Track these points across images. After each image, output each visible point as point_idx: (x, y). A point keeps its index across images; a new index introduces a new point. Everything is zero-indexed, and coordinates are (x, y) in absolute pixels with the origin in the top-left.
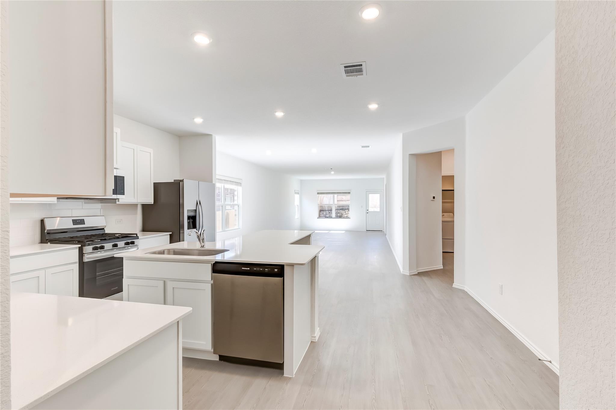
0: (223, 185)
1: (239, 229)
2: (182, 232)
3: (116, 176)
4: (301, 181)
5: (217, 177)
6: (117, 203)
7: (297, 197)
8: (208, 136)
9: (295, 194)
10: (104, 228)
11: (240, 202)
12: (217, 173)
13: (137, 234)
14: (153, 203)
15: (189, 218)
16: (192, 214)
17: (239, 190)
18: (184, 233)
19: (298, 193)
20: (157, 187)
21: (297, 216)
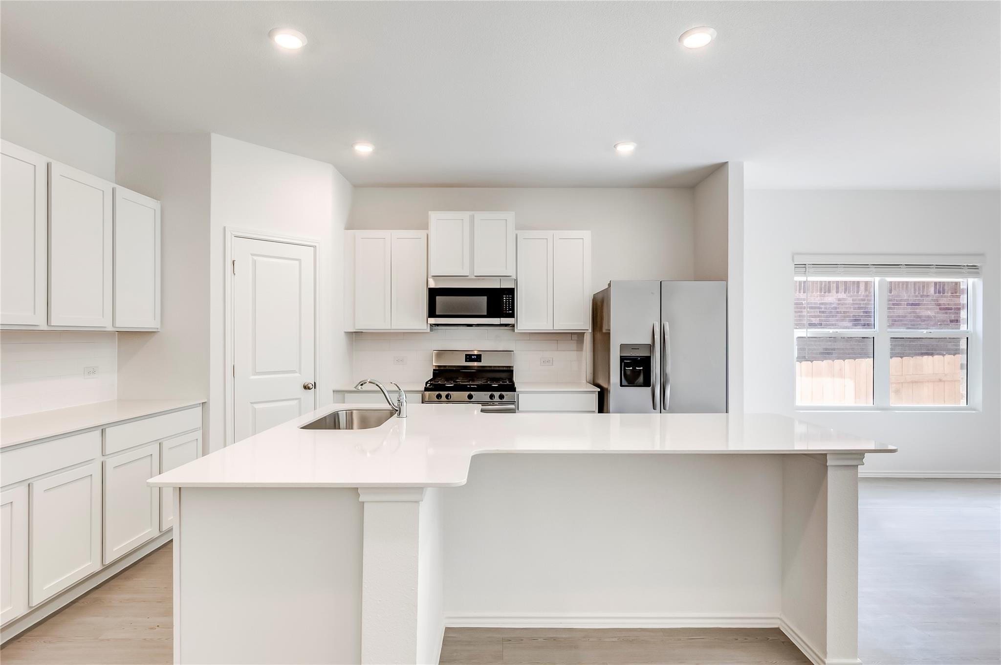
1: (974, 410)
6: (516, 330)
10: (511, 370)
11: (977, 325)
14: (590, 331)
18: (610, 391)
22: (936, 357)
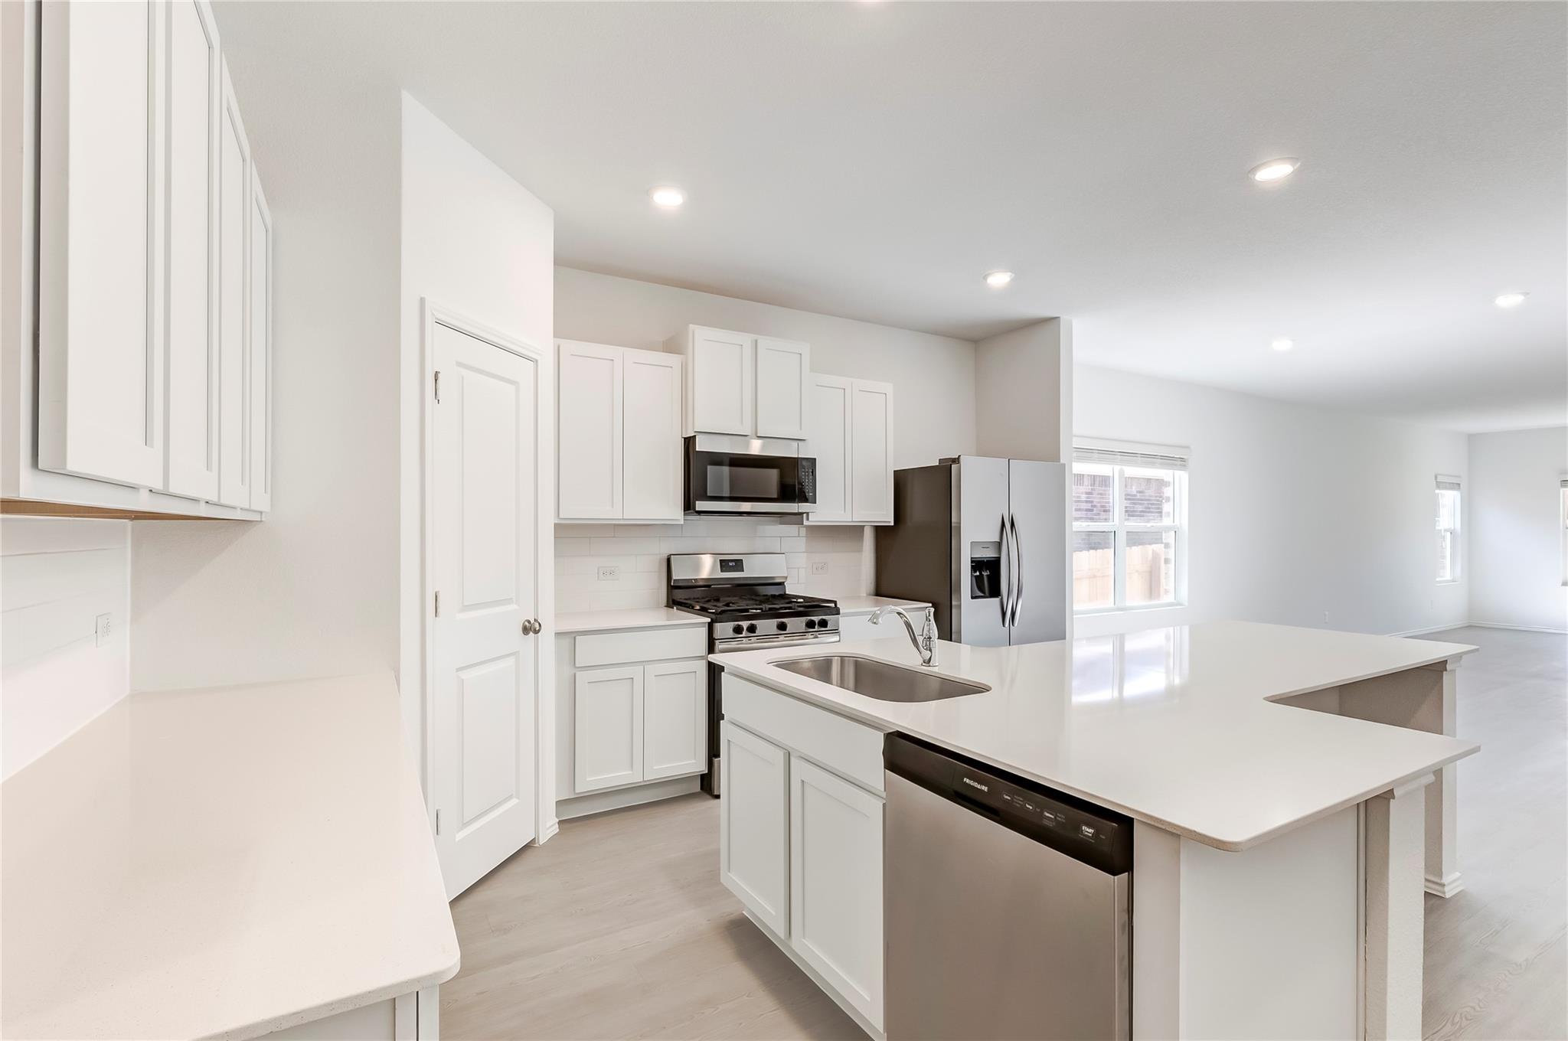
0: (1117, 468)
1: (1180, 605)
2: (956, 606)
3: (798, 458)
4: (1472, 439)
5: (1077, 443)
6: (805, 523)
7: (1450, 500)
8: (1044, 325)
9: (1438, 487)
10: (784, 582)
11: (1182, 519)
12: (1075, 431)
13: (835, 602)
14: (892, 524)
15: (977, 565)
16: (989, 554)
17: (1178, 482)
18: (959, 606)
19: (1456, 486)
20: (901, 480)
21: (1448, 571)
22: (1098, 550)
